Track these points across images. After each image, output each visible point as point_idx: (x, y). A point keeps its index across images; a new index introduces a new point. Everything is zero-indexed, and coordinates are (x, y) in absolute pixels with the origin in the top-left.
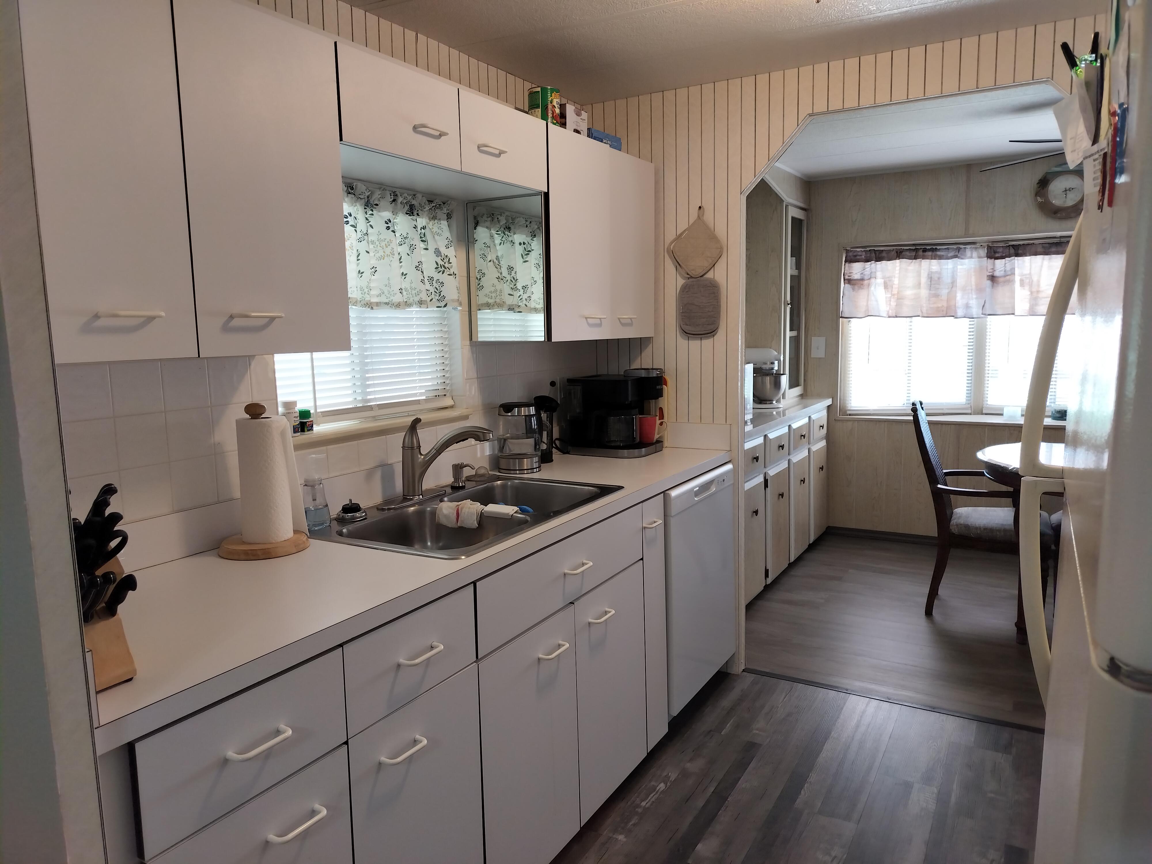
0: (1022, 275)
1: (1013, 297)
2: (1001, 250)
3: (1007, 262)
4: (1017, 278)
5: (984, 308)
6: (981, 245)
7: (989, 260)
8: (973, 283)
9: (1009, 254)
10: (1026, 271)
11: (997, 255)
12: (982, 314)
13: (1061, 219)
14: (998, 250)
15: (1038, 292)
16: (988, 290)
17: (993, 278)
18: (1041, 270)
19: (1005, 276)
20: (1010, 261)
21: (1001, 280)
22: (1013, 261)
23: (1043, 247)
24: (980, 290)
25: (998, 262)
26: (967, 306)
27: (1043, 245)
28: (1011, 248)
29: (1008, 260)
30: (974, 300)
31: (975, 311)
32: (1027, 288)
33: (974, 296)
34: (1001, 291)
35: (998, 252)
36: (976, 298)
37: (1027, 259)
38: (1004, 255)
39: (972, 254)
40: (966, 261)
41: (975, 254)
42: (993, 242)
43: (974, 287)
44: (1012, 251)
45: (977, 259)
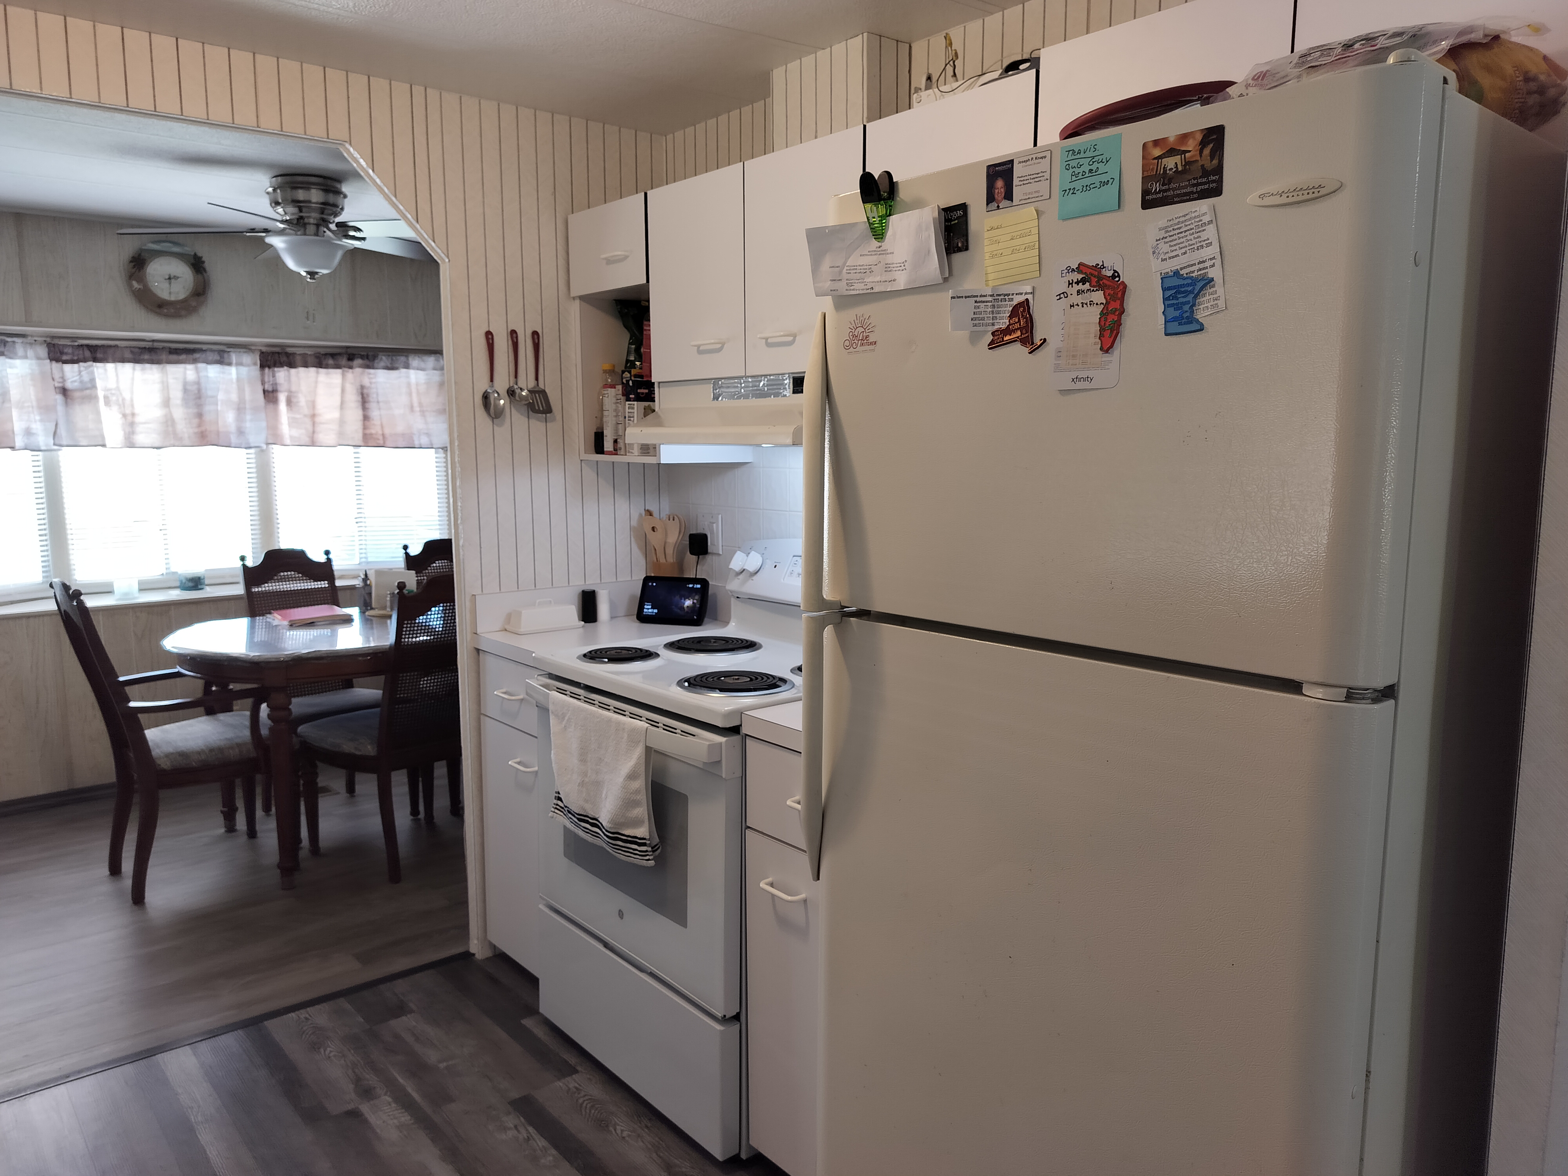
0: (106, 390)
1: (99, 421)
2: (70, 350)
3: (82, 369)
4: (101, 394)
5: (56, 437)
6: (35, 341)
7: (54, 364)
8: (33, 397)
9: (84, 358)
10: (112, 384)
11: (65, 358)
12: (55, 444)
13: (168, 316)
14: (65, 351)
15: (133, 415)
16: (60, 408)
17: (64, 391)
18: (132, 384)
19: (81, 390)
20: (86, 368)
21: (77, 394)
22: (91, 369)
23: (132, 352)
24: (45, 409)
25: (67, 368)
26: (28, 432)
27: (132, 349)
28: (85, 348)
29: (84, 367)
30: (38, 423)
31: (43, 439)
32: (115, 408)
33: (38, 418)
34: (81, 413)
35: (66, 354)
36: (41, 421)
37: (110, 366)
38: (75, 358)
39: (26, 352)
40: (18, 362)
41: (30, 353)
42: (53, 337)
43: (34, 404)
44: (87, 353)
45: (34, 362)
